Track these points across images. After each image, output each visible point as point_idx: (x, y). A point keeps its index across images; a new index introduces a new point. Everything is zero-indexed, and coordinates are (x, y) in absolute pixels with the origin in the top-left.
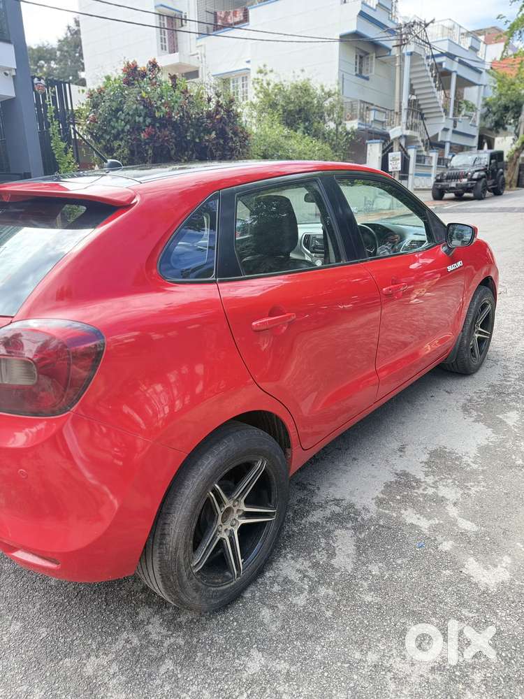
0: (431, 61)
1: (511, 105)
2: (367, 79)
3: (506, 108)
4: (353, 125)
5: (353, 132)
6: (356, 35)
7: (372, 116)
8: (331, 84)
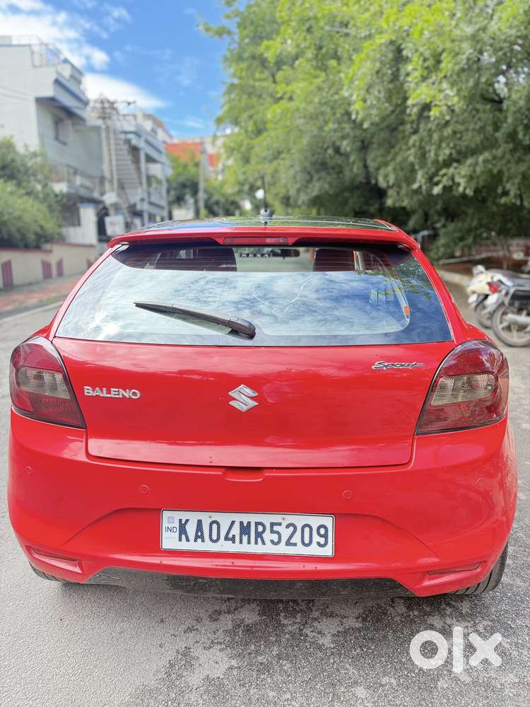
0: (123, 136)
1: (188, 183)
2: (65, 144)
3: (184, 186)
4: (60, 188)
5: (63, 195)
6: (52, 99)
7: (78, 180)
8: (34, 145)
